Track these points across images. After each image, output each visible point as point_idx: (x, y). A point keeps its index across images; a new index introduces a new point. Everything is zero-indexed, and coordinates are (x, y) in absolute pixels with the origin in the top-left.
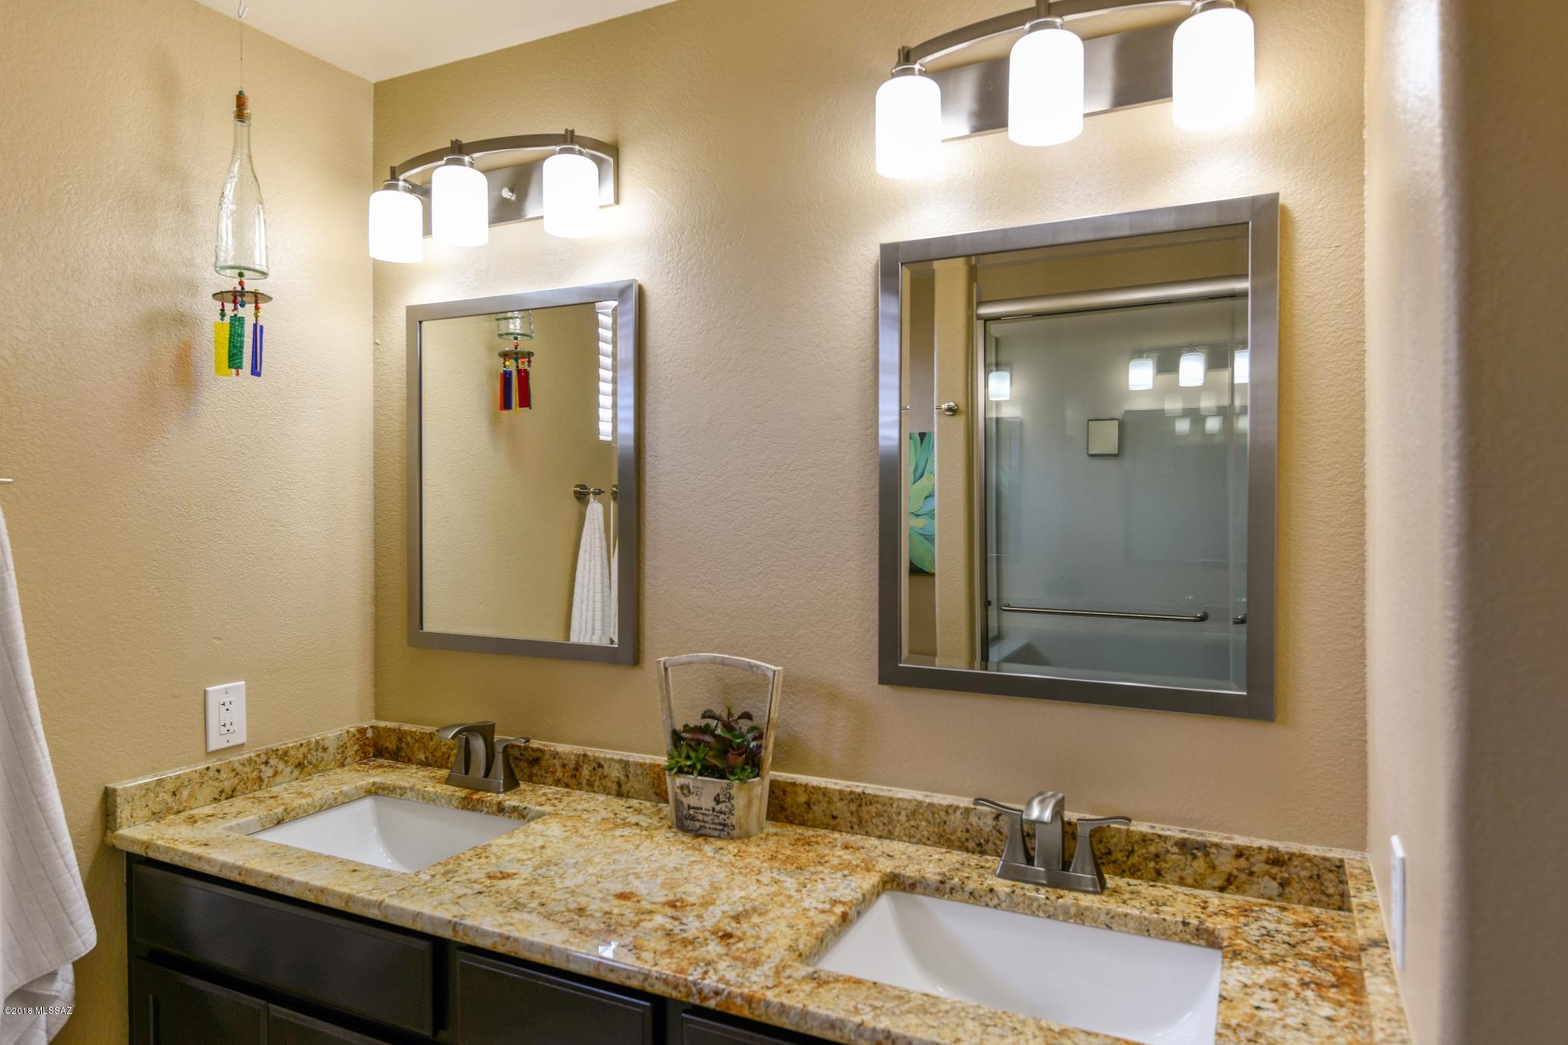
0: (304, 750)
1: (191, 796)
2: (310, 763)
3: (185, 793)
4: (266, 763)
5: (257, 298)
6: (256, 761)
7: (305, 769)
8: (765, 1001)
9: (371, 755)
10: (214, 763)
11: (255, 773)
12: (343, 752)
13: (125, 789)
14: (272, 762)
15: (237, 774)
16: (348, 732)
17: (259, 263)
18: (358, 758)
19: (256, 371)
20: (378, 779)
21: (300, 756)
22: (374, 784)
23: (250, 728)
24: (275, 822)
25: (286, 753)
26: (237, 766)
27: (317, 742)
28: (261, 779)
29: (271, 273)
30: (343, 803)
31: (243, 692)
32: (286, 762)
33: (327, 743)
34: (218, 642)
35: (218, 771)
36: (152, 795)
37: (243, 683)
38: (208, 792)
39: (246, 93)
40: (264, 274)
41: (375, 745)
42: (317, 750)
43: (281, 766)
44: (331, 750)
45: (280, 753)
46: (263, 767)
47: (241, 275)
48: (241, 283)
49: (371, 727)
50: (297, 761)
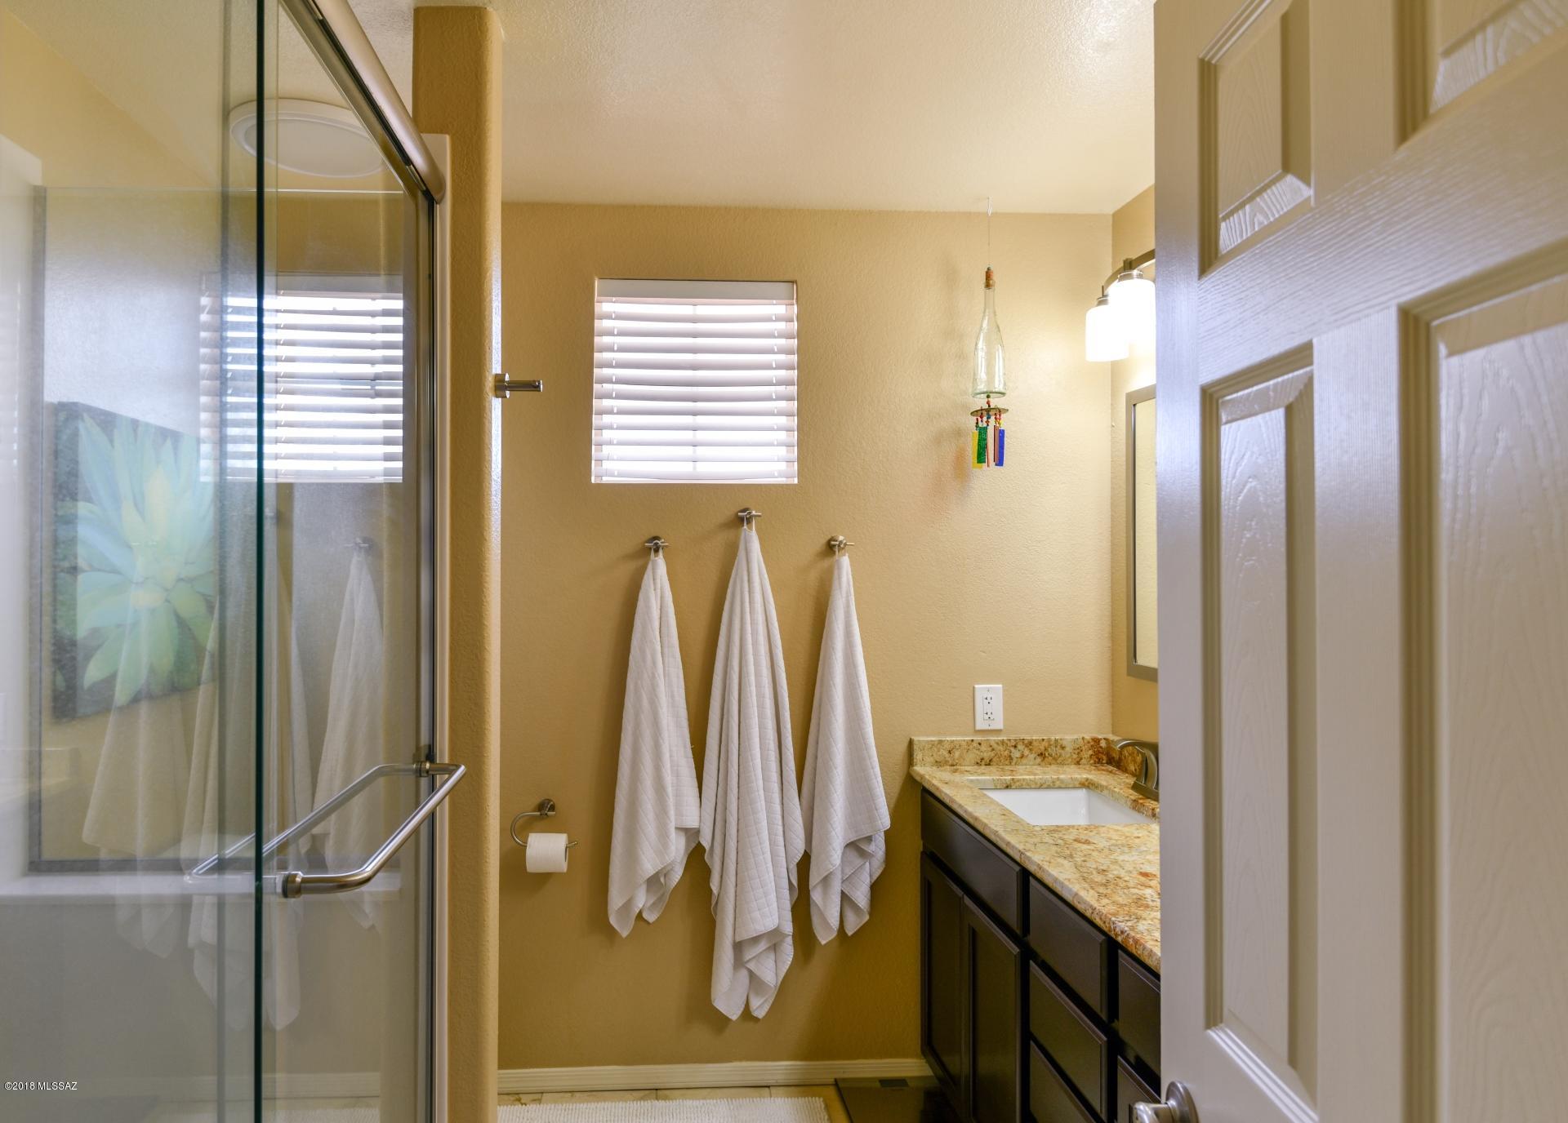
0: (1045, 744)
1: (961, 756)
2: (1050, 755)
3: (957, 754)
4: (1015, 747)
5: (999, 412)
6: (1007, 744)
7: (1046, 759)
8: (1144, 945)
9: (1104, 762)
10: (978, 738)
11: (1006, 752)
12: (1079, 753)
13: (919, 741)
14: (1020, 747)
15: (993, 750)
16: (1083, 738)
17: (999, 387)
18: (1092, 762)
19: (1000, 462)
20: (1090, 777)
21: (1043, 748)
22: (1087, 779)
23: (1006, 719)
24: (1005, 786)
25: (1030, 743)
26: (993, 743)
27: (1056, 740)
28: (1011, 759)
29: (1007, 392)
30: (1060, 788)
31: (1001, 691)
32: (1031, 750)
33: (1064, 743)
34: (983, 654)
35: (980, 744)
36: (936, 749)
37: (1000, 686)
38: (972, 756)
39: (992, 269)
40: (1003, 394)
41: (1108, 754)
42: (1056, 747)
43: (1026, 752)
44: (1068, 749)
45: (1026, 742)
46: (1012, 749)
47: (988, 397)
48: (988, 403)
49: (1105, 739)
50: (1039, 752)
